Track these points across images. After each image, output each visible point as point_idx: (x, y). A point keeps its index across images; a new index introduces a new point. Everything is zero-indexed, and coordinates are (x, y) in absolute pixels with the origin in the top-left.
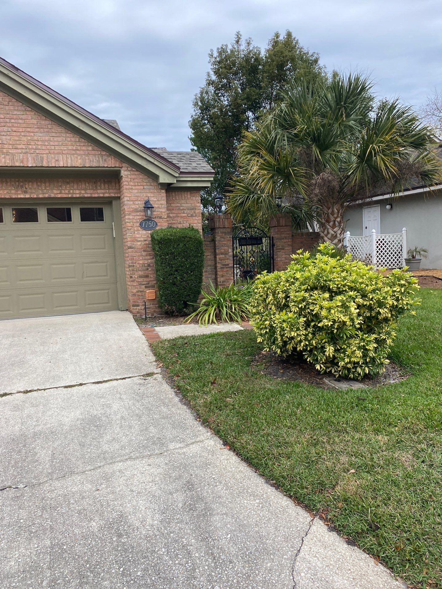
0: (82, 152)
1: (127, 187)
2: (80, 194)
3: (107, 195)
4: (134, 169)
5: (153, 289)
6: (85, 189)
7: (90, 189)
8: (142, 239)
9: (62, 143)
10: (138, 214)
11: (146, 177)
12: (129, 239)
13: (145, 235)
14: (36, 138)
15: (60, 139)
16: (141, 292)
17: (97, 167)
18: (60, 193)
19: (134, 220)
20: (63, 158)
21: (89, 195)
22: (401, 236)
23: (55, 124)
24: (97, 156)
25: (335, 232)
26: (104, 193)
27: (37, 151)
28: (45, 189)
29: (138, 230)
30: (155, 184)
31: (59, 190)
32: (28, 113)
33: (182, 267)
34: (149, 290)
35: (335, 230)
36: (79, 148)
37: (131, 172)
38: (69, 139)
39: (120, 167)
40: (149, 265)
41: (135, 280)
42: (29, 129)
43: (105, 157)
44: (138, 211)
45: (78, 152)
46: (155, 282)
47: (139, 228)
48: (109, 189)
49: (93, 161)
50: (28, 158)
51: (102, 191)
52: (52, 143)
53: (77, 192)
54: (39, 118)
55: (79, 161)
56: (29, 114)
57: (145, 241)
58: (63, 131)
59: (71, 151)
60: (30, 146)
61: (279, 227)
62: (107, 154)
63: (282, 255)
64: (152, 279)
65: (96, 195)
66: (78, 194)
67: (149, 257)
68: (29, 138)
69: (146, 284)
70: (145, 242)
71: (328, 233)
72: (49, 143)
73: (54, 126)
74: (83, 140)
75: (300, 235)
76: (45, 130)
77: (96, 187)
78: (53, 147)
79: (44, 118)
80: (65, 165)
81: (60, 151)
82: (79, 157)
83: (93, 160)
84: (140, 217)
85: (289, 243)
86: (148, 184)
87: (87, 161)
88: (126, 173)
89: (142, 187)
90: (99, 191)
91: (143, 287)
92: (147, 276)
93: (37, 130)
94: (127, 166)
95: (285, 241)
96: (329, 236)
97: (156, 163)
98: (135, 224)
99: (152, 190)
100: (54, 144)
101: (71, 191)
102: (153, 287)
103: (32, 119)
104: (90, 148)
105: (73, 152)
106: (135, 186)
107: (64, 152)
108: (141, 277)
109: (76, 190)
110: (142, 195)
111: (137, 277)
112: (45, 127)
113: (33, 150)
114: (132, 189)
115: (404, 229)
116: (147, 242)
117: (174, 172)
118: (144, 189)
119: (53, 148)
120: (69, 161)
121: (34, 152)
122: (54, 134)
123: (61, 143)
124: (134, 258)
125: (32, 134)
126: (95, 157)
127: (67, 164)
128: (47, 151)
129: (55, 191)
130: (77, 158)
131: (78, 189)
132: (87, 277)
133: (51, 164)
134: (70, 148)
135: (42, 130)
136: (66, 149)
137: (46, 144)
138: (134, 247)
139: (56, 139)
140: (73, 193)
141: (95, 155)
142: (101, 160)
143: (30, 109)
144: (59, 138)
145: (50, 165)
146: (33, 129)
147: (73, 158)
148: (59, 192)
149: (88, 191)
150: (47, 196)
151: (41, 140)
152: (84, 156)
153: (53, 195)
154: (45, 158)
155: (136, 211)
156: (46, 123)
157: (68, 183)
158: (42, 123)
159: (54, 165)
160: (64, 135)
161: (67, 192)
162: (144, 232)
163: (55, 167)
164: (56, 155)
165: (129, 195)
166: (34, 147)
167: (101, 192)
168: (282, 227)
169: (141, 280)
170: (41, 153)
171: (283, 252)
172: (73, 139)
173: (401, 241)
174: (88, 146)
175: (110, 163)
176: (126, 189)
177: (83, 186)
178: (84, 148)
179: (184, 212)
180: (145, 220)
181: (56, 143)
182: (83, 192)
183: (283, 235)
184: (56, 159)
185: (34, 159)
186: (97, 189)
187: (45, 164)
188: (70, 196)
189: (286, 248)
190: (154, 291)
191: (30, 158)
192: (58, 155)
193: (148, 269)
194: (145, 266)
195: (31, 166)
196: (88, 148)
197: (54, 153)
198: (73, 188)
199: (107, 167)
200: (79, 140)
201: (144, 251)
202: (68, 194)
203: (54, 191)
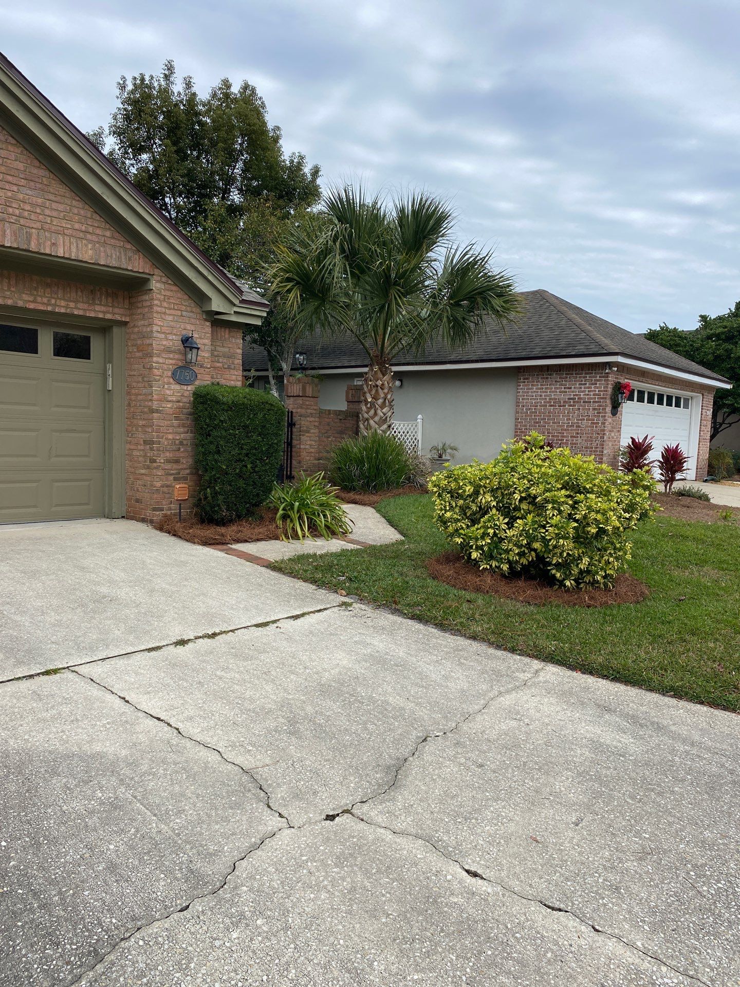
0: (94, 238)
1: (159, 309)
2: (67, 307)
3: (109, 316)
4: (170, 282)
5: (185, 483)
6: (76, 302)
7: (83, 302)
8: (174, 399)
9: (65, 215)
10: (171, 356)
11: (186, 297)
12: (155, 397)
13: (179, 392)
14: (21, 196)
15: (61, 207)
16: (167, 486)
17: (115, 268)
18: (34, 302)
19: (165, 366)
20: (64, 242)
21: (81, 313)
22: (416, 426)
23: (55, 178)
24: (117, 249)
25: (385, 414)
26: (104, 312)
27: (22, 221)
28: (9, 290)
29: (169, 383)
30: (198, 310)
31: (32, 295)
32: (10, 147)
33: (256, 449)
34: (180, 483)
35: (384, 410)
36: (91, 229)
37: (166, 286)
38: (76, 211)
39: (150, 274)
40: (181, 443)
41: (160, 466)
42: (10, 178)
43: (130, 254)
44: (171, 352)
45: (89, 236)
46: (188, 471)
47: (171, 380)
48: (113, 306)
49: (111, 256)
50: (5, 231)
51: (103, 308)
52: (47, 212)
53: (62, 304)
54: (29, 162)
55: (90, 252)
56: (12, 150)
57: (178, 402)
58: (67, 195)
59: (78, 232)
60: (11, 210)
61: (304, 398)
62: (134, 248)
63: (306, 441)
64: (185, 466)
65: (92, 315)
66: (63, 307)
67: (182, 430)
68: (9, 194)
69: (176, 474)
70: (177, 404)
71: (376, 414)
72: (43, 211)
73: (53, 182)
74: (98, 218)
75: (327, 413)
76: (38, 185)
77: (93, 299)
78: (49, 219)
79: (38, 164)
80: (67, 256)
81: (59, 228)
82: (90, 246)
83: (112, 254)
84: (173, 362)
85: (316, 424)
86: (189, 309)
87: (102, 254)
88: (158, 285)
89: (179, 313)
90: (97, 308)
91: (171, 478)
92: (177, 461)
93: (23, 182)
94: (161, 274)
95: (312, 419)
96: (377, 419)
97: (210, 278)
98: (165, 372)
99: (192, 320)
100: (50, 214)
101: (53, 301)
102: (185, 479)
103: (16, 160)
104: (108, 234)
105: (81, 235)
106: (170, 309)
107: (65, 231)
108: (168, 461)
109: (60, 299)
110: (179, 326)
111: (162, 461)
112: (37, 180)
113: (15, 217)
114: (165, 313)
115: (420, 416)
116: (181, 404)
117: (233, 296)
118: (182, 316)
119: (49, 222)
120: (74, 250)
121: (16, 220)
122: (52, 197)
123: (62, 214)
124: (161, 428)
125: (15, 188)
126: (115, 250)
127: (70, 254)
128: (38, 225)
129: (26, 297)
130: (86, 246)
131: (64, 300)
132: (57, 456)
133: (44, 249)
134: (77, 226)
135: (32, 184)
136: (69, 226)
137: (38, 211)
138: (162, 410)
139: (54, 206)
140: (55, 305)
141: (114, 246)
142: (123, 257)
143: (14, 142)
144: (60, 205)
145: (42, 251)
146: (16, 178)
147: (80, 246)
148: (31, 299)
149: (80, 305)
150: (10, 302)
151: (30, 201)
152: (97, 245)
153: (20, 304)
154: (34, 236)
155: (168, 350)
156: (41, 174)
157: (48, 285)
158: (32, 171)
159: (48, 251)
160: (69, 202)
161: (45, 300)
162: (177, 387)
163: (50, 255)
164: (53, 234)
165: (160, 323)
166: (17, 212)
167: (101, 310)
168: (308, 399)
169: (168, 466)
170: (27, 225)
171: (308, 437)
172: (82, 212)
173: (416, 432)
174: (105, 229)
175: (137, 265)
176: (158, 312)
177: (73, 295)
178: (98, 231)
179: (218, 360)
180: (180, 367)
181: (55, 214)
182: (72, 305)
183: (309, 411)
184: (53, 241)
185: (15, 234)
186: (94, 304)
187: (33, 247)
188: (50, 308)
189: (312, 431)
190: (186, 486)
191: (8, 232)
192: (56, 235)
193: (179, 449)
194: (175, 444)
195: (9, 245)
196: (105, 232)
197: (49, 231)
198: (56, 296)
199: (131, 271)
200: (92, 215)
201: (177, 418)
202: (47, 305)
203: (24, 296)
